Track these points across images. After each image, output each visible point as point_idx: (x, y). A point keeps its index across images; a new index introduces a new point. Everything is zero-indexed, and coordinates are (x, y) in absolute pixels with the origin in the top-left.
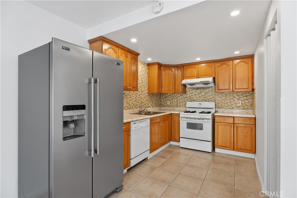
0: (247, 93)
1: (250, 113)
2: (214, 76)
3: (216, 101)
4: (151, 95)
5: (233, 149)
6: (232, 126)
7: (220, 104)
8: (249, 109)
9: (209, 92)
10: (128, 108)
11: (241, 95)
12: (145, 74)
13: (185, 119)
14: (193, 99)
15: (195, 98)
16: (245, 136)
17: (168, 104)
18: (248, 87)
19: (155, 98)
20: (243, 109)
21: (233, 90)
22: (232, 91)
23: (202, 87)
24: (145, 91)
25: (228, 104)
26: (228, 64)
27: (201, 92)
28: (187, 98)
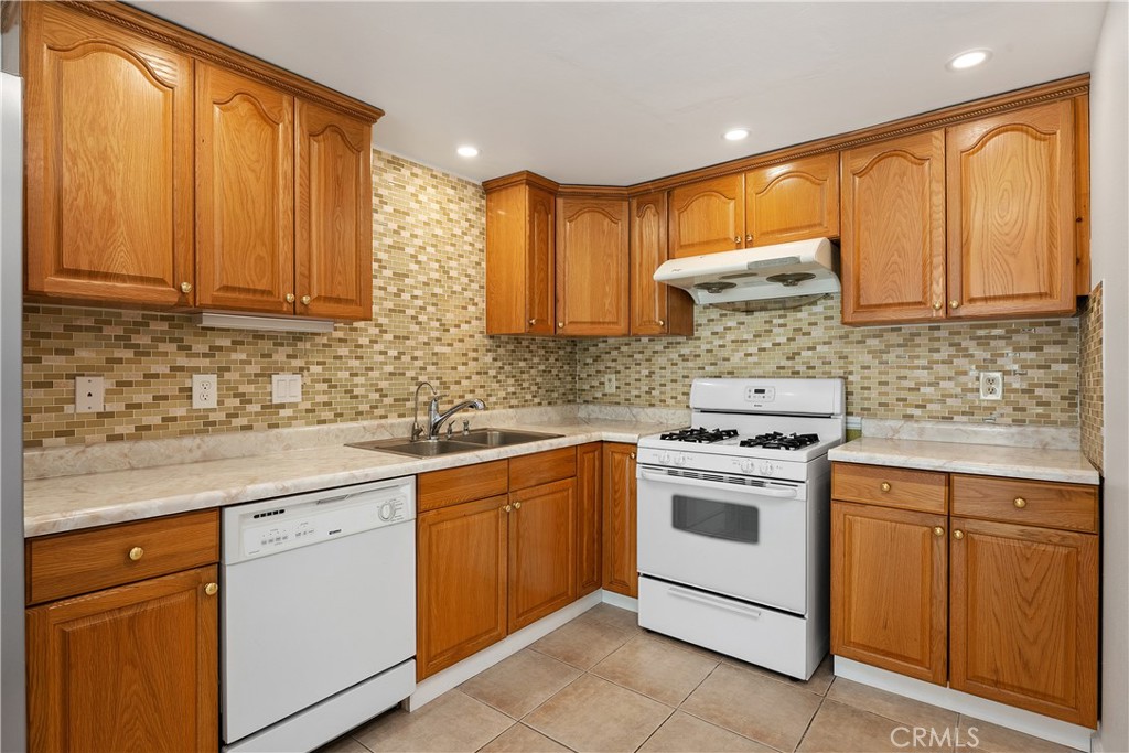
0: (1040, 324)
1: (1060, 446)
2: (834, 233)
3: (851, 373)
4: (510, 347)
5: (942, 676)
6: (939, 530)
7: (873, 394)
8: (1054, 423)
9: (810, 324)
10: (336, 415)
11: (1000, 337)
12: (468, 239)
13: (662, 476)
14: (728, 366)
15: (737, 359)
16: (1024, 599)
17: (607, 391)
18: (1051, 286)
19: (536, 360)
20: (1017, 422)
21: (947, 305)
22: (941, 313)
23: (776, 301)
24: (464, 327)
25: (923, 390)
26: (919, 151)
27: (767, 327)
28: (699, 362)
